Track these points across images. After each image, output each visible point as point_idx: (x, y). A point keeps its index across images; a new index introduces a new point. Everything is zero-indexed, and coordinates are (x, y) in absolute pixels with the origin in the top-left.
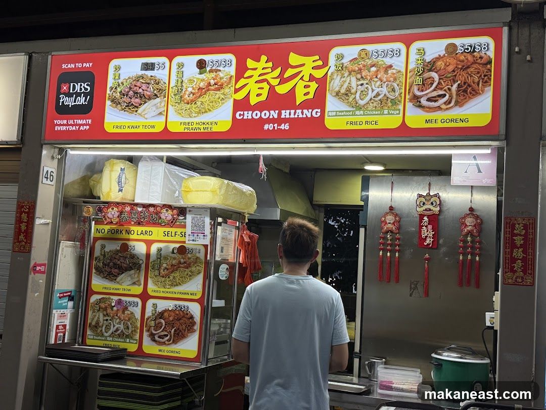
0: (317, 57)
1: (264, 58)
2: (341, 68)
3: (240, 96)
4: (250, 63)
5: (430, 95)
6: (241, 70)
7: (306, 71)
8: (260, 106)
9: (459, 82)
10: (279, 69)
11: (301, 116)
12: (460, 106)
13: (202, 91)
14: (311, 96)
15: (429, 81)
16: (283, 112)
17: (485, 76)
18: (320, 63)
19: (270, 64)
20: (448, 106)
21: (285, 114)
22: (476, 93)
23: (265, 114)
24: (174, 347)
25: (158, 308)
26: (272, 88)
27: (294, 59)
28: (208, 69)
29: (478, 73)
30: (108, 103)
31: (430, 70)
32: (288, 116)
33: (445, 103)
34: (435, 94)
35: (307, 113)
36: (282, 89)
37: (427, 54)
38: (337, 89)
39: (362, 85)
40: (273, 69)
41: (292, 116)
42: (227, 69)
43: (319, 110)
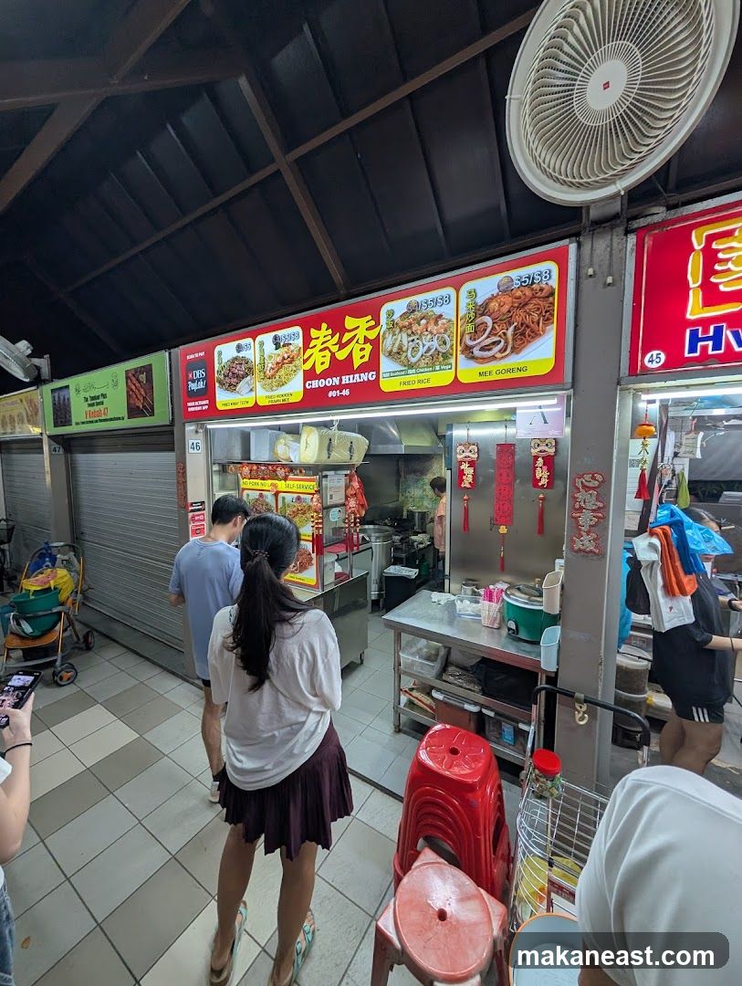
0: (369, 317)
1: (324, 326)
2: (393, 326)
3: (308, 366)
4: (314, 333)
5: (483, 344)
6: (307, 340)
7: (361, 333)
8: (325, 375)
9: (516, 324)
10: (338, 335)
11: (359, 381)
12: (517, 353)
13: (280, 365)
14: (366, 359)
15: (482, 327)
16: (343, 377)
17: (546, 312)
18: (373, 323)
19: (330, 331)
20: (504, 354)
21: (346, 380)
22: (535, 335)
23: (329, 382)
24: (299, 575)
26: (333, 355)
27: (350, 322)
28: (282, 344)
29: (538, 309)
30: (217, 385)
31: (482, 315)
32: (347, 382)
33: (500, 351)
34: (489, 341)
35: (364, 377)
36: (341, 355)
37: (479, 295)
38: (389, 349)
39: (413, 340)
40: (333, 336)
41: (351, 381)
42: (296, 342)
43: (374, 373)
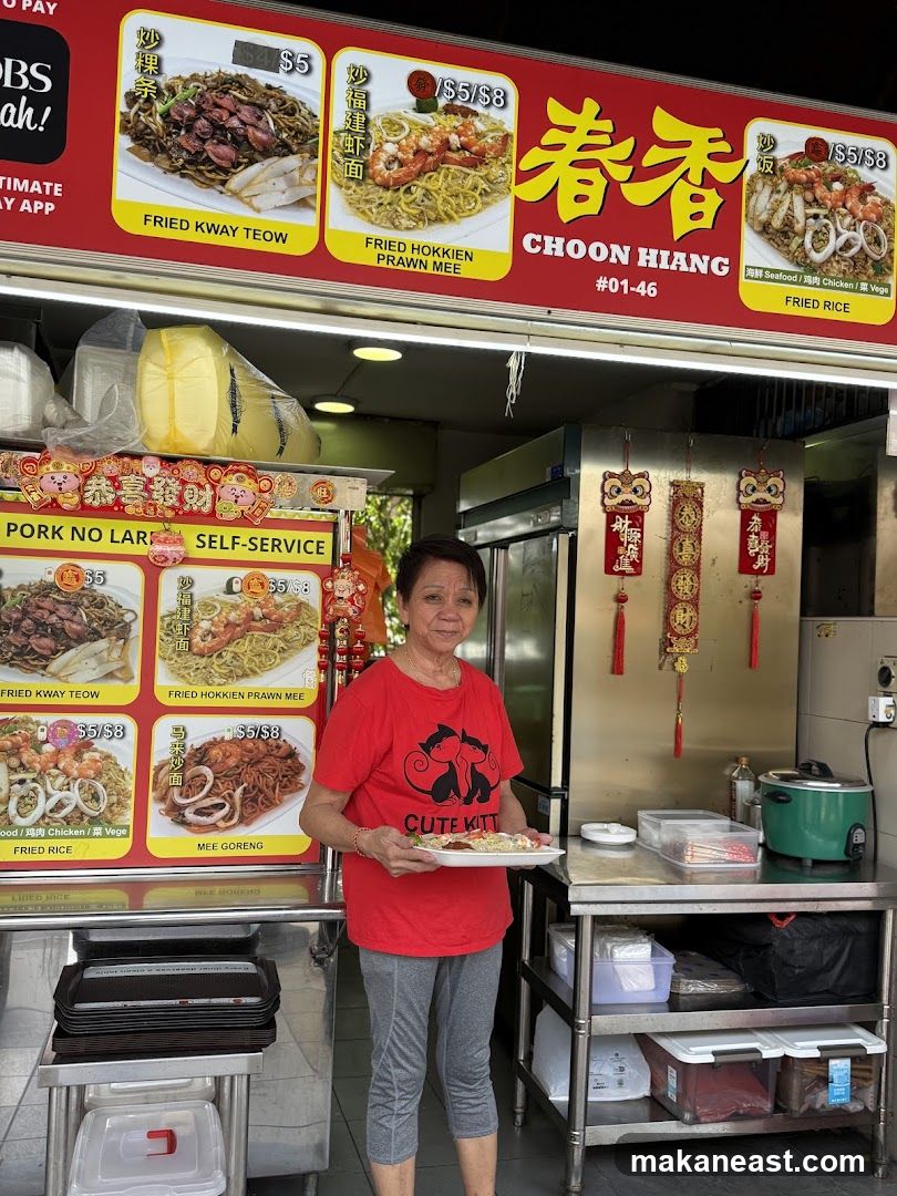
0: (718, 133)
1: (591, 106)
2: (772, 171)
3: (533, 191)
4: (556, 111)
6: (533, 127)
7: (696, 160)
8: (582, 228)
10: (630, 143)
11: (684, 268)
13: (430, 160)
14: (706, 223)
16: (643, 251)
18: (725, 147)
19: (607, 125)
21: (647, 257)
23: (598, 251)
24: (241, 834)
25: (190, 737)
26: (612, 188)
27: (665, 124)
28: (442, 102)
30: (122, 142)
32: (653, 264)
35: (699, 263)
36: (640, 194)
38: (764, 217)
39: (816, 217)
40: (616, 138)
41: (664, 265)
42: (494, 113)
43: (726, 261)
